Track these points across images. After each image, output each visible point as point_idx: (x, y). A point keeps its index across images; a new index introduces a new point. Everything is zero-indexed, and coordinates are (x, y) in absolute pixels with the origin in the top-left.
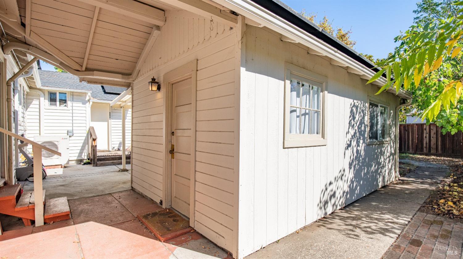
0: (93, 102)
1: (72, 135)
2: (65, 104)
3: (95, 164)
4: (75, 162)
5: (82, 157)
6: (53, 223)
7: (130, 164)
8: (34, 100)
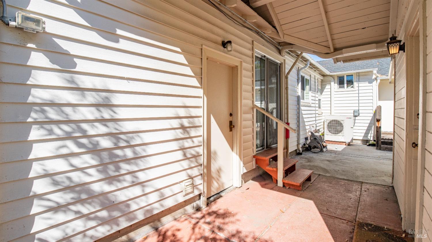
0: (381, 80)
1: (358, 115)
2: (352, 85)
3: (379, 147)
4: (361, 142)
5: (368, 137)
6: (289, 188)
7: (392, 151)
8: (327, 85)
